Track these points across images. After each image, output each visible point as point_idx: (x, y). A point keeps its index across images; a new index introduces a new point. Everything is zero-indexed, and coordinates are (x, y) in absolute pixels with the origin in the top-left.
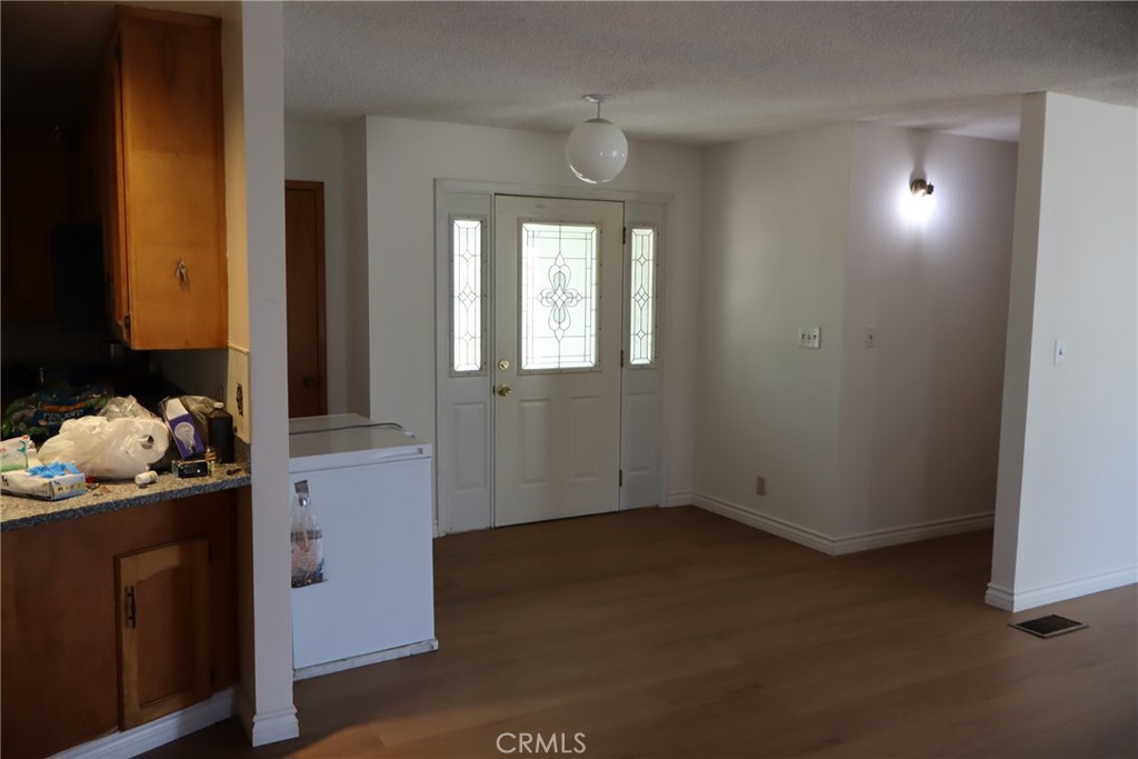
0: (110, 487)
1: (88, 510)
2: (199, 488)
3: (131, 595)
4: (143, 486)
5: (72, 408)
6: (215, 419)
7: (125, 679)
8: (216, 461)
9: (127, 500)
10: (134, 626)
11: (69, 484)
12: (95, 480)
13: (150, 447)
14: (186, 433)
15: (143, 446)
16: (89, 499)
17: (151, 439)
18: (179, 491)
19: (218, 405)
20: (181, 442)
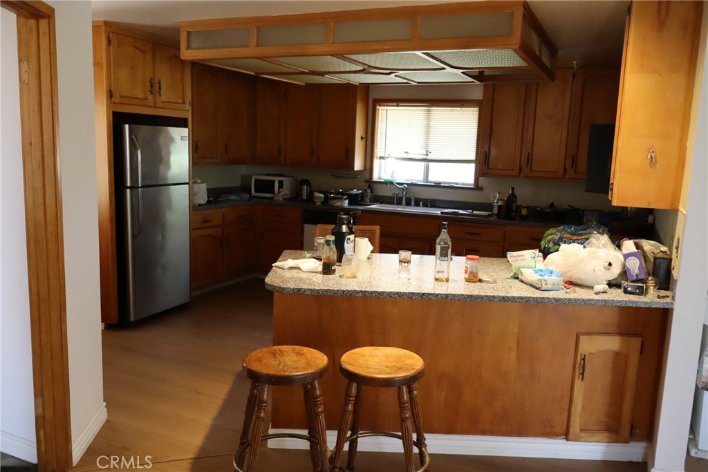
0: (577, 289)
1: (557, 300)
2: (633, 302)
3: (584, 359)
4: (597, 293)
5: (580, 238)
6: (658, 258)
7: (573, 411)
8: (655, 287)
9: (583, 299)
10: (582, 379)
11: (552, 282)
12: (571, 283)
13: (609, 269)
14: (634, 265)
15: (605, 268)
16: (561, 294)
17: (610, 264)
18: (619, 302)
19: (664, 249)
20: (629, 270)
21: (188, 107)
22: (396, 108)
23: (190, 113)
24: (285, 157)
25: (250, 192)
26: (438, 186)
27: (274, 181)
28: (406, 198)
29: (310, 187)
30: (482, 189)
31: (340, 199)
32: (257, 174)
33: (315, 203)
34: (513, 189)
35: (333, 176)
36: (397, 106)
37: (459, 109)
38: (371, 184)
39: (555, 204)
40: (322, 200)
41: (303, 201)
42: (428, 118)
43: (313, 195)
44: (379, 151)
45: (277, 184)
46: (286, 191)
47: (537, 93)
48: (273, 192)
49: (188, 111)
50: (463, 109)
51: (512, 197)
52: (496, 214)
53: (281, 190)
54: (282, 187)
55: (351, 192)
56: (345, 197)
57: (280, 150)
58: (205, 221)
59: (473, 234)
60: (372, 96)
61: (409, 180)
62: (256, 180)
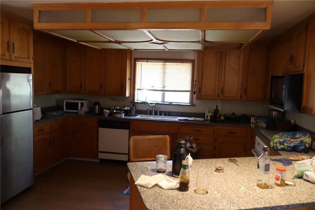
21: (31, 61)
22: (146, 63)
23: (32, 64)
24: (85, 89)
25: (63, 110)
26: (171, 104)
27: (78, 103)
28: (155, 111)
29: (100, 106)
30: (194, 106)
31: (120, 113)
32: (66, 99)
33: (104, 115)
34: (217, 106)
35: (112, 99)
36: (147, 62)
37: (181, 64)
38: (134, 104)
39: (235, 113)
40: (109, 114)
41: (96, 114)
42: (164, 68)
43: (103, 111)
44: (137, 86)
45: (80, 105)
46: (85, 109)
47: (226, 56)
48: (78, 109)
49: (31, 63)
50: (183, 64)
51: (217, 111)
52: (209, 120)
53: (82, 108)
54: (83, 107)
55: (124, 109)
56: (123, 112)
57: (81, 86)
58: (41, 131)
59: (197, 131)
60: (134, 56)
61: (155, 101)
62: (67, 103)
